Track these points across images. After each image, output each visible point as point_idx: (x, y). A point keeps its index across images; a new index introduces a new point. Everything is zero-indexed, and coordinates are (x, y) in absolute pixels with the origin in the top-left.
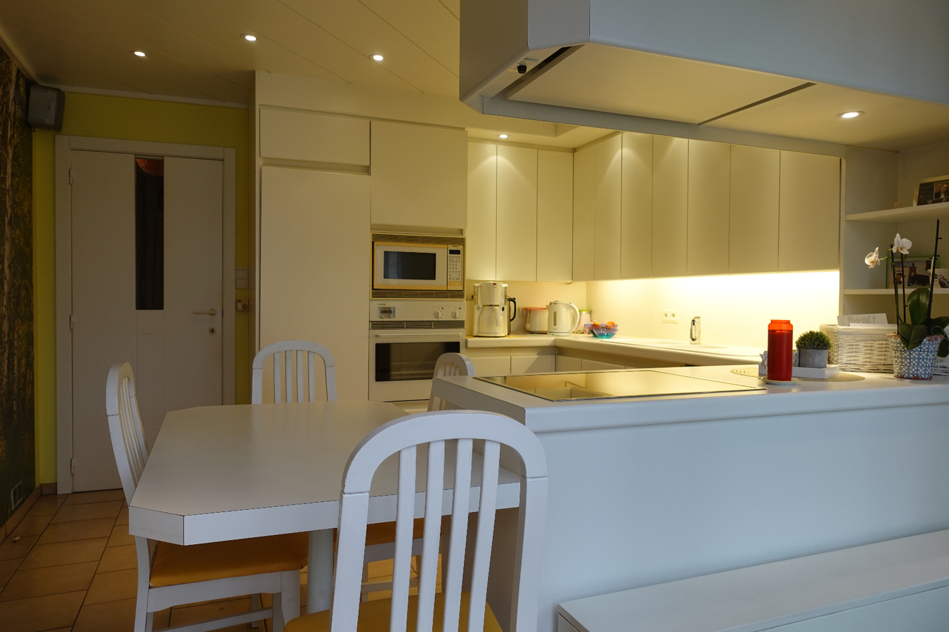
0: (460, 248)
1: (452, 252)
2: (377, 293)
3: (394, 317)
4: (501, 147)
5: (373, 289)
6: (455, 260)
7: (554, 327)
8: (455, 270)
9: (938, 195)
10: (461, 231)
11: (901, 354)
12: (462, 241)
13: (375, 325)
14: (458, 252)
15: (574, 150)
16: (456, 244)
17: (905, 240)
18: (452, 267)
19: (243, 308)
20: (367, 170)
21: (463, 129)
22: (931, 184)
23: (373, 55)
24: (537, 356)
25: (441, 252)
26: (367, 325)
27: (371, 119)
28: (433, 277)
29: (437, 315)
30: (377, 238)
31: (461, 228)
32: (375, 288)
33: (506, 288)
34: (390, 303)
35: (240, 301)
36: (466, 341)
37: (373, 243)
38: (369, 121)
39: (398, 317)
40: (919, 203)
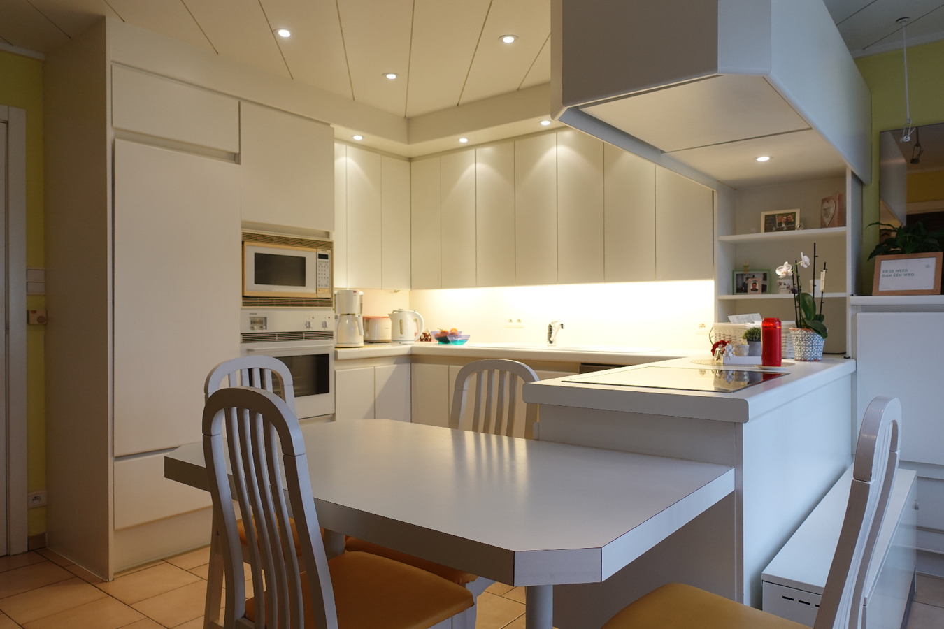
0: (327, 252)
1: (321, 256)
2: (248, 301)
3: (266, 328)
4: (350, 149)
5: (243, 296)
6: (323, 265)
7: (402, 336)
8: (323, 276)
9: (780, 224)
10: (328, 234)
11: (806, 343)
12: (329, 245)
13: (247, 338)
14: (325, 257)
15: (410, 160)
16: (324, 248)
17: (806, 257)
18: (321, 272)
19: (38, 321)
20: (236, 158)
21: (329, 125)
22: (774, 216)
23: (279, 29)
24: (395, 365)
25: (310, 255)
26: (239, 338)
27: (240, 100)
28: (303, 283)
29: (308, 325)
30: (248, 237)
31: (327, 231)
32: (245, 295)
33: (362, 296)
34: (260, 312)
35: (34, 312)
36: (336, 353)
37: (243, 243)
38: (237, 102)
39: (271, 328)
40: (767, 230)
